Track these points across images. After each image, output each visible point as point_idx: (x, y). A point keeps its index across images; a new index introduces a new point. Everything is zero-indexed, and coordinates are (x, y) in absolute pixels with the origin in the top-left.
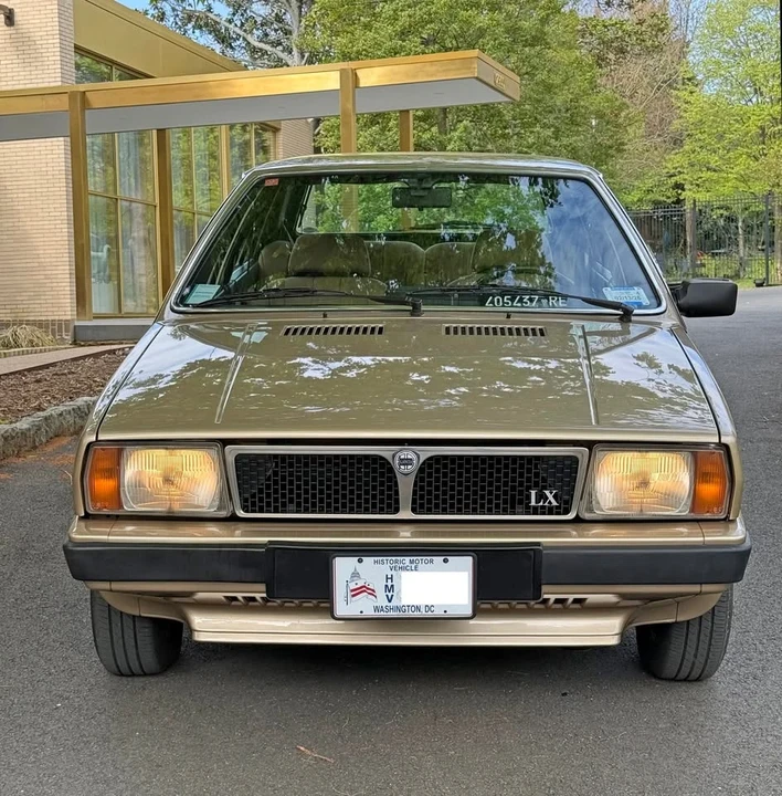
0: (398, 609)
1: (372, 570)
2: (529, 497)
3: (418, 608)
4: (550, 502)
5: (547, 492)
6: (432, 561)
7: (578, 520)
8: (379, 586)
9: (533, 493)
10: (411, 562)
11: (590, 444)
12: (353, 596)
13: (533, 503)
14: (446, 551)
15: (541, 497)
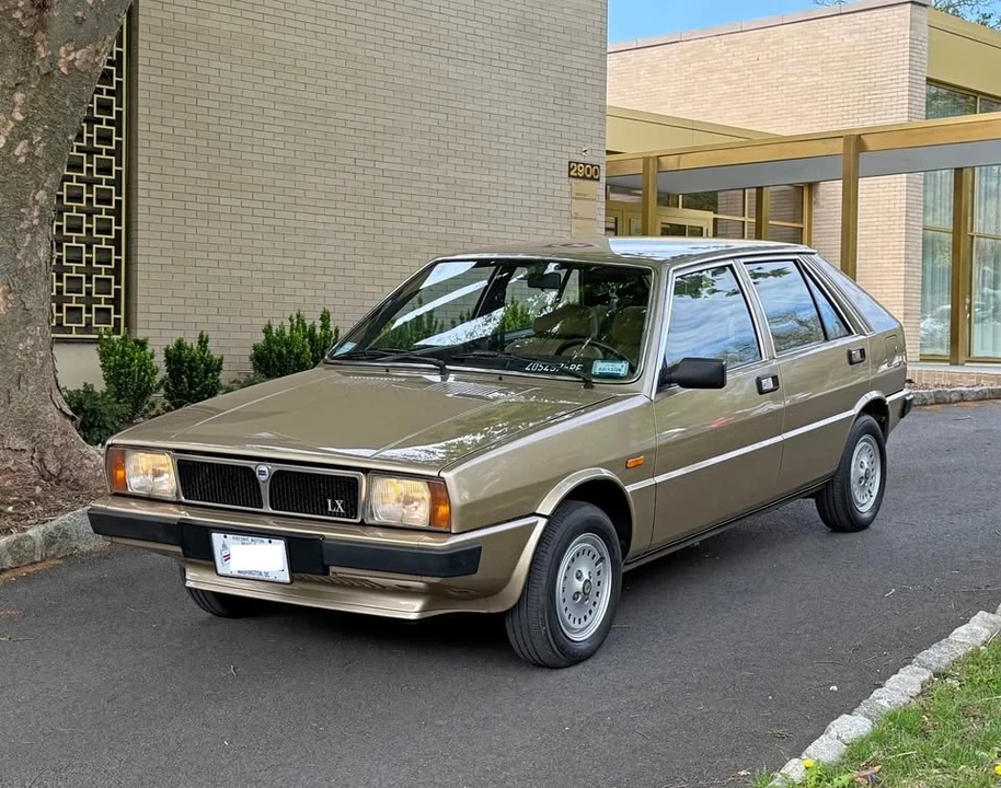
0: (250, 572)
2: (327, 503)
3: (261, 573)
4: (339, 509)
5: (338, 502)
6: (263, 541)
7: (362, 523)
9: (329, 501)
10: (252, 540)
11: (366, 471)
13: (329, 508)
14: (271, 535)
15: (334, 505)
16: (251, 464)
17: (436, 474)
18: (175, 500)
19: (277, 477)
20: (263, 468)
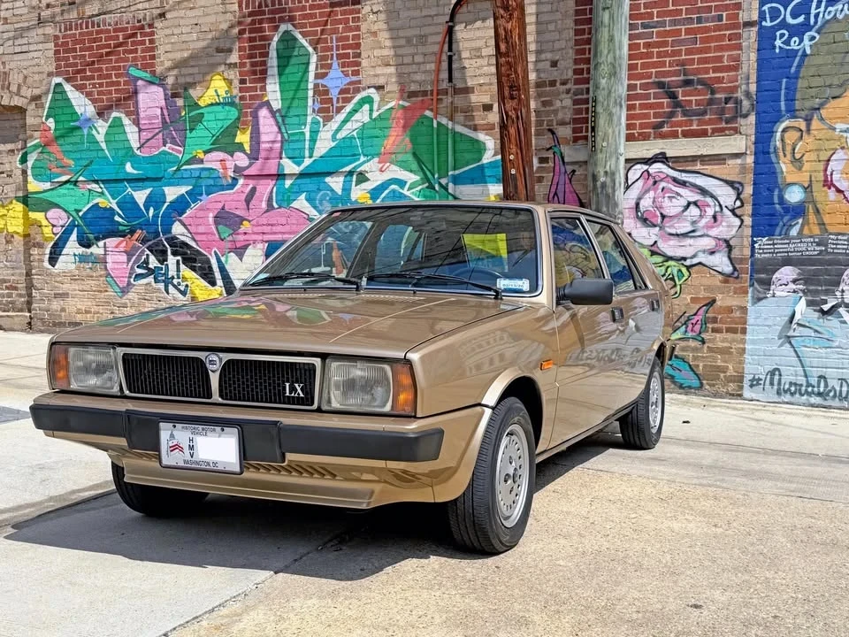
0: (197, 463)
1: (182, 435)
2: (284, 388)
3: (208, 464)
4: (299, 394)
5: (296, 385)
6: (214, 430)
7: (319, 410)
8: (185, 445)
9: (287, 385)
10: (203, 429)
11: (324, 356)
12: (172, 451)
13: (288, 394)
14: (224, 423)
15: (293, 389)
16: (201, 355)
17: (401, 355)
18: (119, 394)
19: (229, 367)
20: (214, 357)
